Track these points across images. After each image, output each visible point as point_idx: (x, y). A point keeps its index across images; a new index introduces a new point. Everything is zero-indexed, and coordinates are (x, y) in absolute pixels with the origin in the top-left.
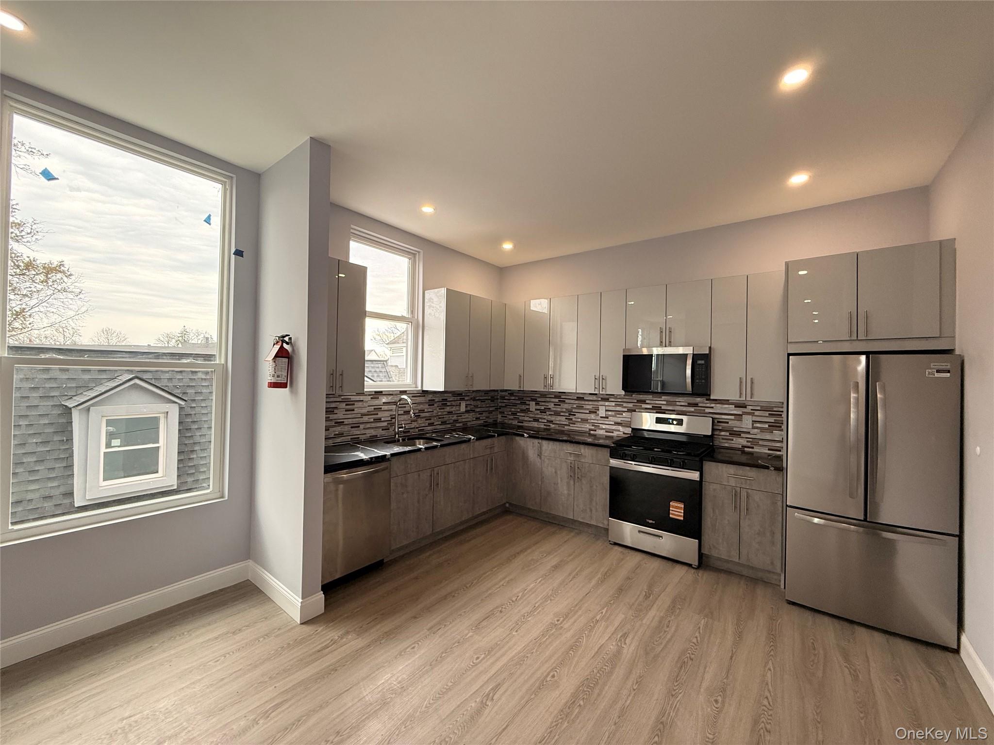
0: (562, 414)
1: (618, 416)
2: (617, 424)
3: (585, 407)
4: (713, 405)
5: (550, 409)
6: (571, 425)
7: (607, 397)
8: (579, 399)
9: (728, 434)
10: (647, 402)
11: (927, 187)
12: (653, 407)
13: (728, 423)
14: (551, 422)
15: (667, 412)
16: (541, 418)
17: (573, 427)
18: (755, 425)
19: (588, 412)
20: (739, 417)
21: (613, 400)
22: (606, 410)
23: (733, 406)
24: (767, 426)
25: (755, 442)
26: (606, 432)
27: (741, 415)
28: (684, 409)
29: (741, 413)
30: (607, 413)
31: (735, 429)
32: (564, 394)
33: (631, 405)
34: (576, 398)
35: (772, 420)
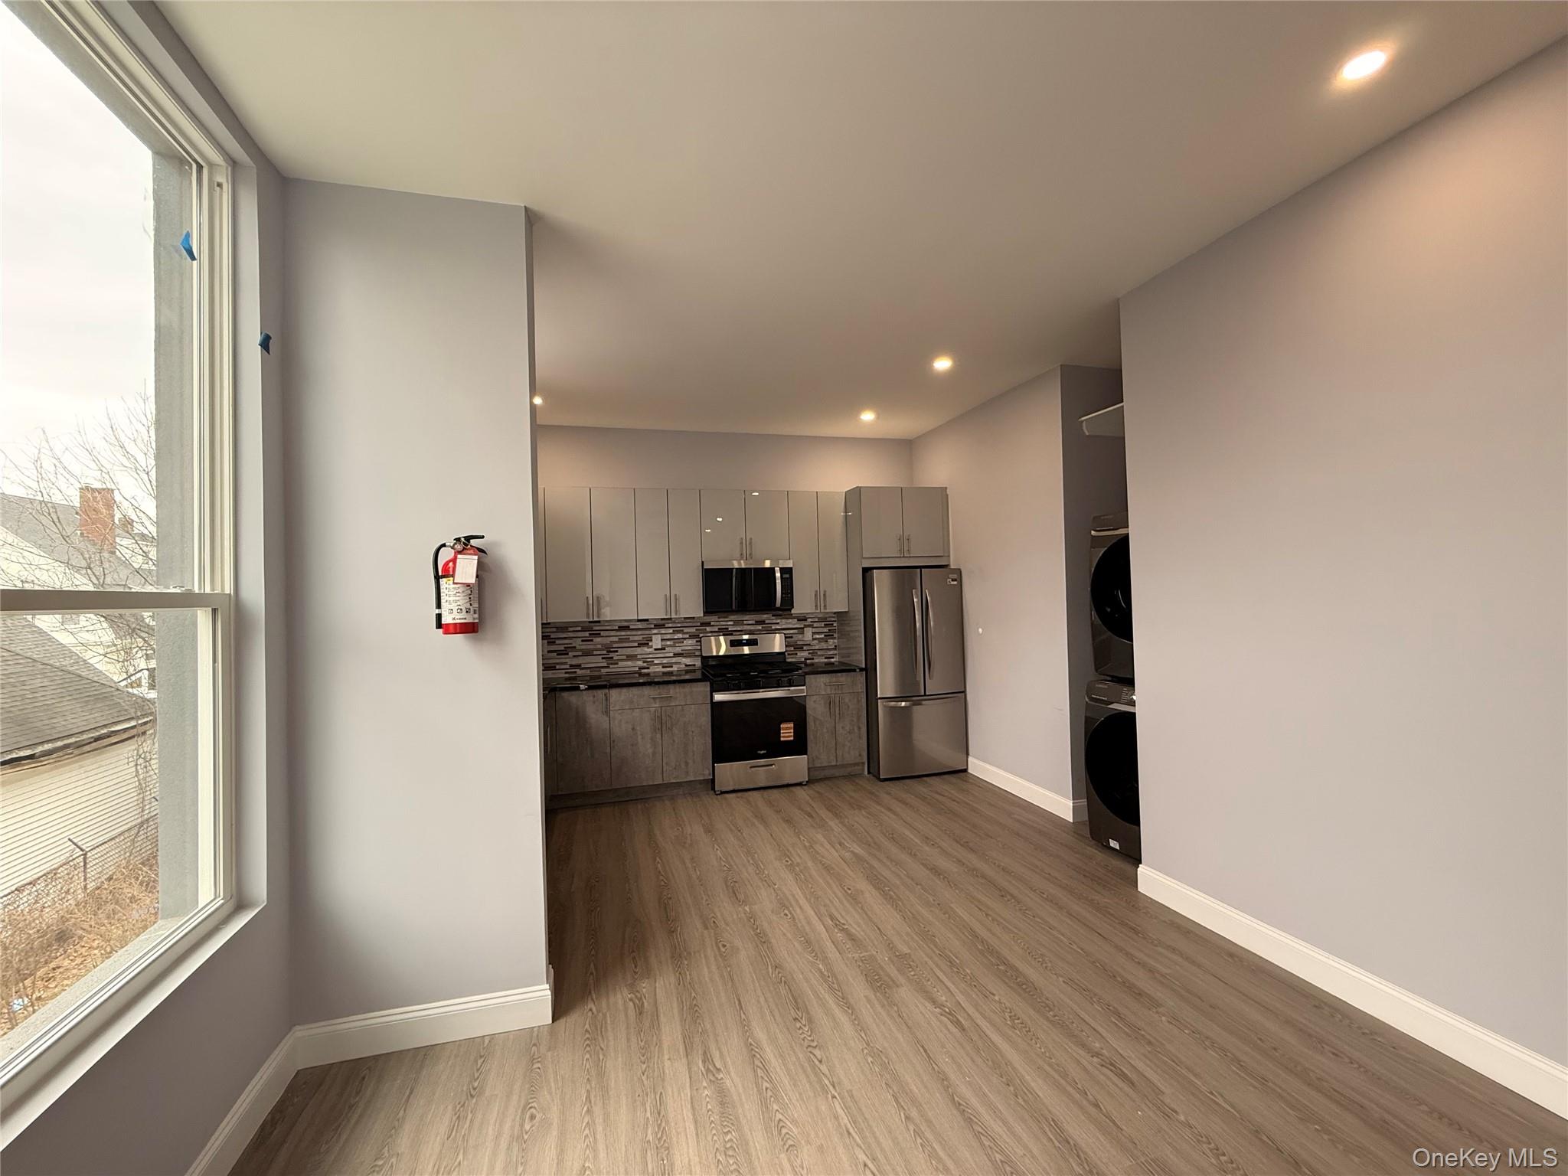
0: (595, 653)
1: (677, 645)
2: (676, 655)
3: (631, 638)
4: (778, 621)
5: (575, 647)
6: (611, 666)
7: (663, 622)
8: (621, 628)
9: (792, 649)
10: (712, 623)
11: (910, 441)
12: (719, 629)
13: (792, 637)
14: (578, 666)
15: (734, 633)
16: (558, 664)
17: (613, 669)
18: (814, 637)
19: (636, 645)
20: (801, 630)
21: (670, 625)
22: (662, 640)
23: (796, 620)
24: (823, 636)
25: (814, 653)
26: (663, 667)
27: (803, 628)
28: (752, 628)
29: (802, 626)
30: (664, 643)
31: (799, 643)
32: (598, 624)
33: (693, 630)
34: (617, 628)
35: (826, 630)
